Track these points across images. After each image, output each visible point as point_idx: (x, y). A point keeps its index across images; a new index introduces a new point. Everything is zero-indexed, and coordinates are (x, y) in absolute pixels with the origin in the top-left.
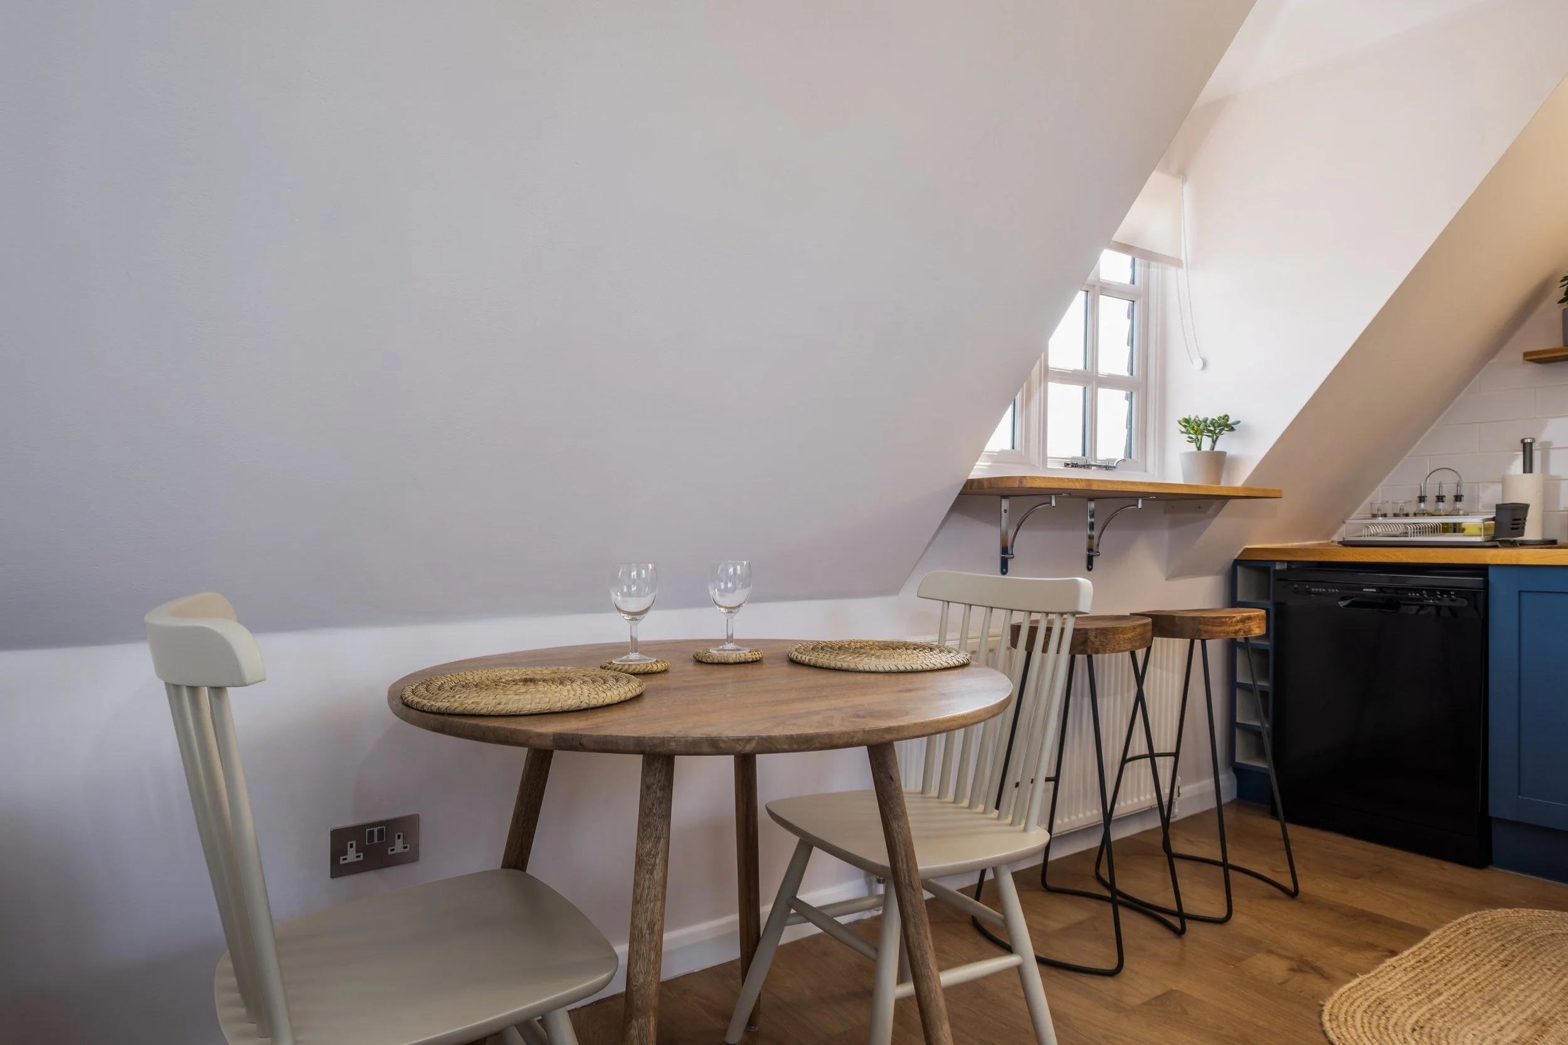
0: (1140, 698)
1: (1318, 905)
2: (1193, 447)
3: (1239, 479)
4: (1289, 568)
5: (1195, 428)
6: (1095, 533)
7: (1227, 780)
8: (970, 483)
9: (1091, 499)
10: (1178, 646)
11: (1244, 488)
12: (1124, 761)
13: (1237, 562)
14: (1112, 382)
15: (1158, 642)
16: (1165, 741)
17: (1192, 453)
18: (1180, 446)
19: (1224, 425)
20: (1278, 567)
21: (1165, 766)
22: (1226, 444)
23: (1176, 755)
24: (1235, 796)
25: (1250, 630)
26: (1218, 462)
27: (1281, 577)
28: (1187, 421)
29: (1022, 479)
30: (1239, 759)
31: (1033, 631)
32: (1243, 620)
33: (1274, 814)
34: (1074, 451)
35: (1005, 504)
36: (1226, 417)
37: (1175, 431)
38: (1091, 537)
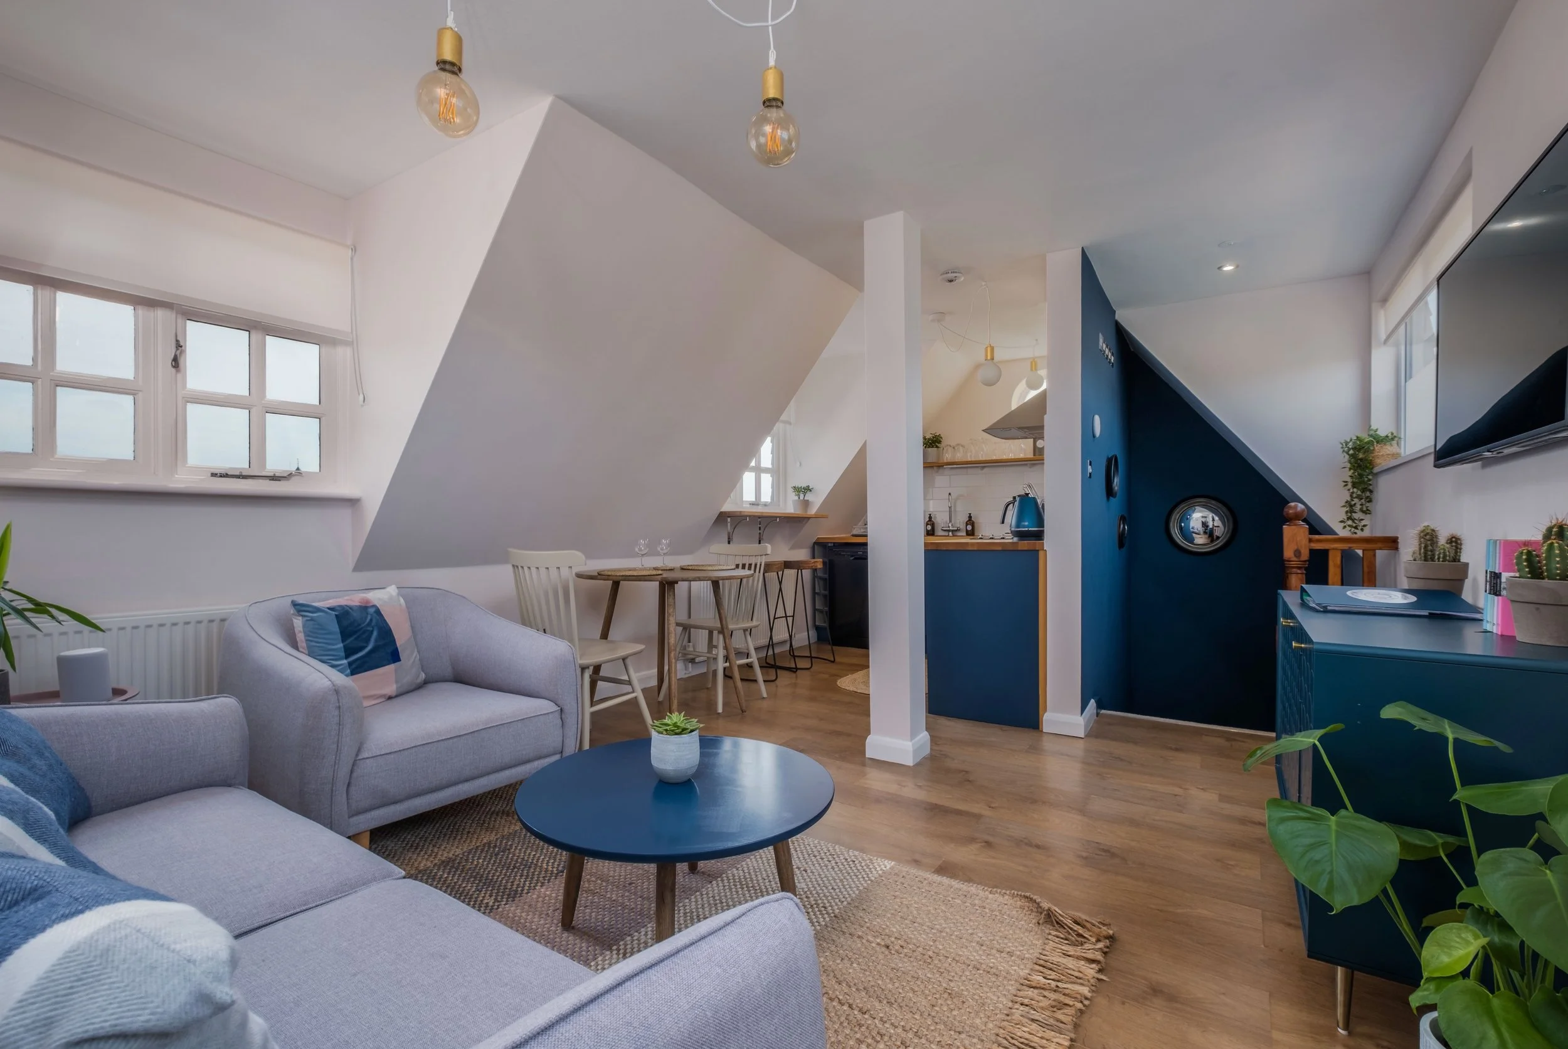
0: (780, 590)
1: (840, 663)
2: (797, 498)
3: (813, 511)
4: (834, 545)
5: (797, 490)
6: (761, 531)
7: (813, 634)
8: (721, 513)
9: (759, 518)
10: (793, 572)
11: (815, 514)
12: (775, 618)
13: (815, 543)
14: (766, 470)
15: (787, 571)
16: (790, 613)
17: (796, 500)
18: (792, 496)
19: (808, 489)
20: (829, 545)
21: (790, 620)
22: (809, 497)
23: (793, 616)
24: (816, 640)
25: (817, 566)
26: (806, 504)
27: (831, 549)
28: (794, 487)
29: (741, 512)
30: (817, 624)
31: (756, 565)
32: (814, 562)
33: (829, 644)
34: (753, 499)
35: (729, 519)
36: (808, 486)
37: (790, 491)
38: (760, 533)
